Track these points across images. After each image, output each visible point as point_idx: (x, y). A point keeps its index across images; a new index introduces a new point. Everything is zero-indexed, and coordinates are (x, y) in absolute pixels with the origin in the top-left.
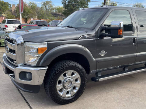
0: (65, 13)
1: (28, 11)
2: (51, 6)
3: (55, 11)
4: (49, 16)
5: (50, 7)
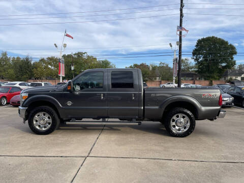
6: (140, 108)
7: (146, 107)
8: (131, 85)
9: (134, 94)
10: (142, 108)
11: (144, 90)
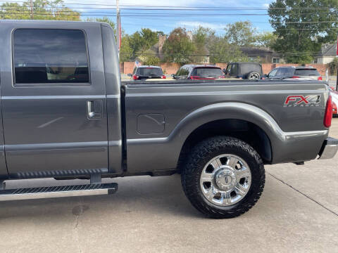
0: (279, 47)
1: (188, 48)
2: (248, 34)
3: (257, 43)
4: (235, 56)
5: (246, 35)
6: (111, 143)
7: (128, 140)
8: (82, 75)
9: (92, 101)
10: (120, 143)
11: (123, 87)
